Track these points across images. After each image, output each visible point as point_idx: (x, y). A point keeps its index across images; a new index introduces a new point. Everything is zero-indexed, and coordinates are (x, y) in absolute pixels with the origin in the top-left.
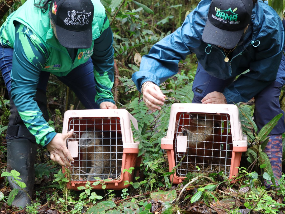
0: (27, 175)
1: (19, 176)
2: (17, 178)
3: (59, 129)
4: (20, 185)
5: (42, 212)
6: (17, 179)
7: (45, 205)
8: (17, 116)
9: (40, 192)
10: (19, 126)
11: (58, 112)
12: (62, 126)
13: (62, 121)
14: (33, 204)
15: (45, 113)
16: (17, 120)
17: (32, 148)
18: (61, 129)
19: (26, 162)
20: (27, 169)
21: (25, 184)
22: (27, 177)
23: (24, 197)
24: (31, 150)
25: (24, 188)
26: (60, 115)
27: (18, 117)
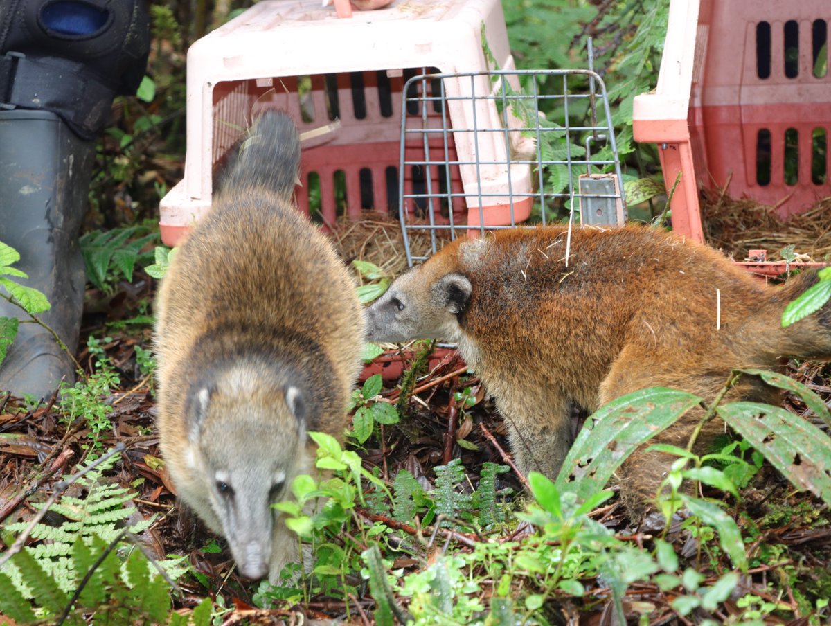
0: (52, 267)
1: (15, 265)
2: (7, 273)
3: (169, 92)
4: (23, 302)
5: (125, 413)
6: (9, 276)
7: (134, 390)
8: (9, 17)
9: (108, 340)
10: (16, 60)
11: (164, 17)
12: (184, 81)
13: (182, 57)
14: (85, 383)
15: (135, 15)
16: (7, 34)
17: (72, 157)
18: (182, 95)
19: (49, 211)
20: (51, 240)
21: (44, 298)
22: (51, 271)
23: (39, 359)
24: (68, 161)
25: (38, 314)
26: (176, 30)
27: (11, 23)
